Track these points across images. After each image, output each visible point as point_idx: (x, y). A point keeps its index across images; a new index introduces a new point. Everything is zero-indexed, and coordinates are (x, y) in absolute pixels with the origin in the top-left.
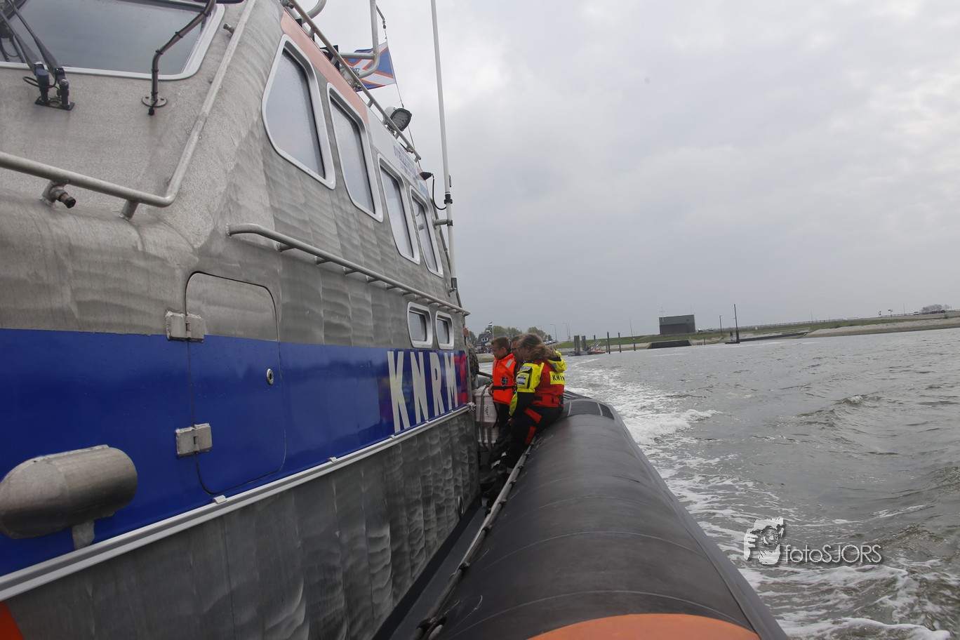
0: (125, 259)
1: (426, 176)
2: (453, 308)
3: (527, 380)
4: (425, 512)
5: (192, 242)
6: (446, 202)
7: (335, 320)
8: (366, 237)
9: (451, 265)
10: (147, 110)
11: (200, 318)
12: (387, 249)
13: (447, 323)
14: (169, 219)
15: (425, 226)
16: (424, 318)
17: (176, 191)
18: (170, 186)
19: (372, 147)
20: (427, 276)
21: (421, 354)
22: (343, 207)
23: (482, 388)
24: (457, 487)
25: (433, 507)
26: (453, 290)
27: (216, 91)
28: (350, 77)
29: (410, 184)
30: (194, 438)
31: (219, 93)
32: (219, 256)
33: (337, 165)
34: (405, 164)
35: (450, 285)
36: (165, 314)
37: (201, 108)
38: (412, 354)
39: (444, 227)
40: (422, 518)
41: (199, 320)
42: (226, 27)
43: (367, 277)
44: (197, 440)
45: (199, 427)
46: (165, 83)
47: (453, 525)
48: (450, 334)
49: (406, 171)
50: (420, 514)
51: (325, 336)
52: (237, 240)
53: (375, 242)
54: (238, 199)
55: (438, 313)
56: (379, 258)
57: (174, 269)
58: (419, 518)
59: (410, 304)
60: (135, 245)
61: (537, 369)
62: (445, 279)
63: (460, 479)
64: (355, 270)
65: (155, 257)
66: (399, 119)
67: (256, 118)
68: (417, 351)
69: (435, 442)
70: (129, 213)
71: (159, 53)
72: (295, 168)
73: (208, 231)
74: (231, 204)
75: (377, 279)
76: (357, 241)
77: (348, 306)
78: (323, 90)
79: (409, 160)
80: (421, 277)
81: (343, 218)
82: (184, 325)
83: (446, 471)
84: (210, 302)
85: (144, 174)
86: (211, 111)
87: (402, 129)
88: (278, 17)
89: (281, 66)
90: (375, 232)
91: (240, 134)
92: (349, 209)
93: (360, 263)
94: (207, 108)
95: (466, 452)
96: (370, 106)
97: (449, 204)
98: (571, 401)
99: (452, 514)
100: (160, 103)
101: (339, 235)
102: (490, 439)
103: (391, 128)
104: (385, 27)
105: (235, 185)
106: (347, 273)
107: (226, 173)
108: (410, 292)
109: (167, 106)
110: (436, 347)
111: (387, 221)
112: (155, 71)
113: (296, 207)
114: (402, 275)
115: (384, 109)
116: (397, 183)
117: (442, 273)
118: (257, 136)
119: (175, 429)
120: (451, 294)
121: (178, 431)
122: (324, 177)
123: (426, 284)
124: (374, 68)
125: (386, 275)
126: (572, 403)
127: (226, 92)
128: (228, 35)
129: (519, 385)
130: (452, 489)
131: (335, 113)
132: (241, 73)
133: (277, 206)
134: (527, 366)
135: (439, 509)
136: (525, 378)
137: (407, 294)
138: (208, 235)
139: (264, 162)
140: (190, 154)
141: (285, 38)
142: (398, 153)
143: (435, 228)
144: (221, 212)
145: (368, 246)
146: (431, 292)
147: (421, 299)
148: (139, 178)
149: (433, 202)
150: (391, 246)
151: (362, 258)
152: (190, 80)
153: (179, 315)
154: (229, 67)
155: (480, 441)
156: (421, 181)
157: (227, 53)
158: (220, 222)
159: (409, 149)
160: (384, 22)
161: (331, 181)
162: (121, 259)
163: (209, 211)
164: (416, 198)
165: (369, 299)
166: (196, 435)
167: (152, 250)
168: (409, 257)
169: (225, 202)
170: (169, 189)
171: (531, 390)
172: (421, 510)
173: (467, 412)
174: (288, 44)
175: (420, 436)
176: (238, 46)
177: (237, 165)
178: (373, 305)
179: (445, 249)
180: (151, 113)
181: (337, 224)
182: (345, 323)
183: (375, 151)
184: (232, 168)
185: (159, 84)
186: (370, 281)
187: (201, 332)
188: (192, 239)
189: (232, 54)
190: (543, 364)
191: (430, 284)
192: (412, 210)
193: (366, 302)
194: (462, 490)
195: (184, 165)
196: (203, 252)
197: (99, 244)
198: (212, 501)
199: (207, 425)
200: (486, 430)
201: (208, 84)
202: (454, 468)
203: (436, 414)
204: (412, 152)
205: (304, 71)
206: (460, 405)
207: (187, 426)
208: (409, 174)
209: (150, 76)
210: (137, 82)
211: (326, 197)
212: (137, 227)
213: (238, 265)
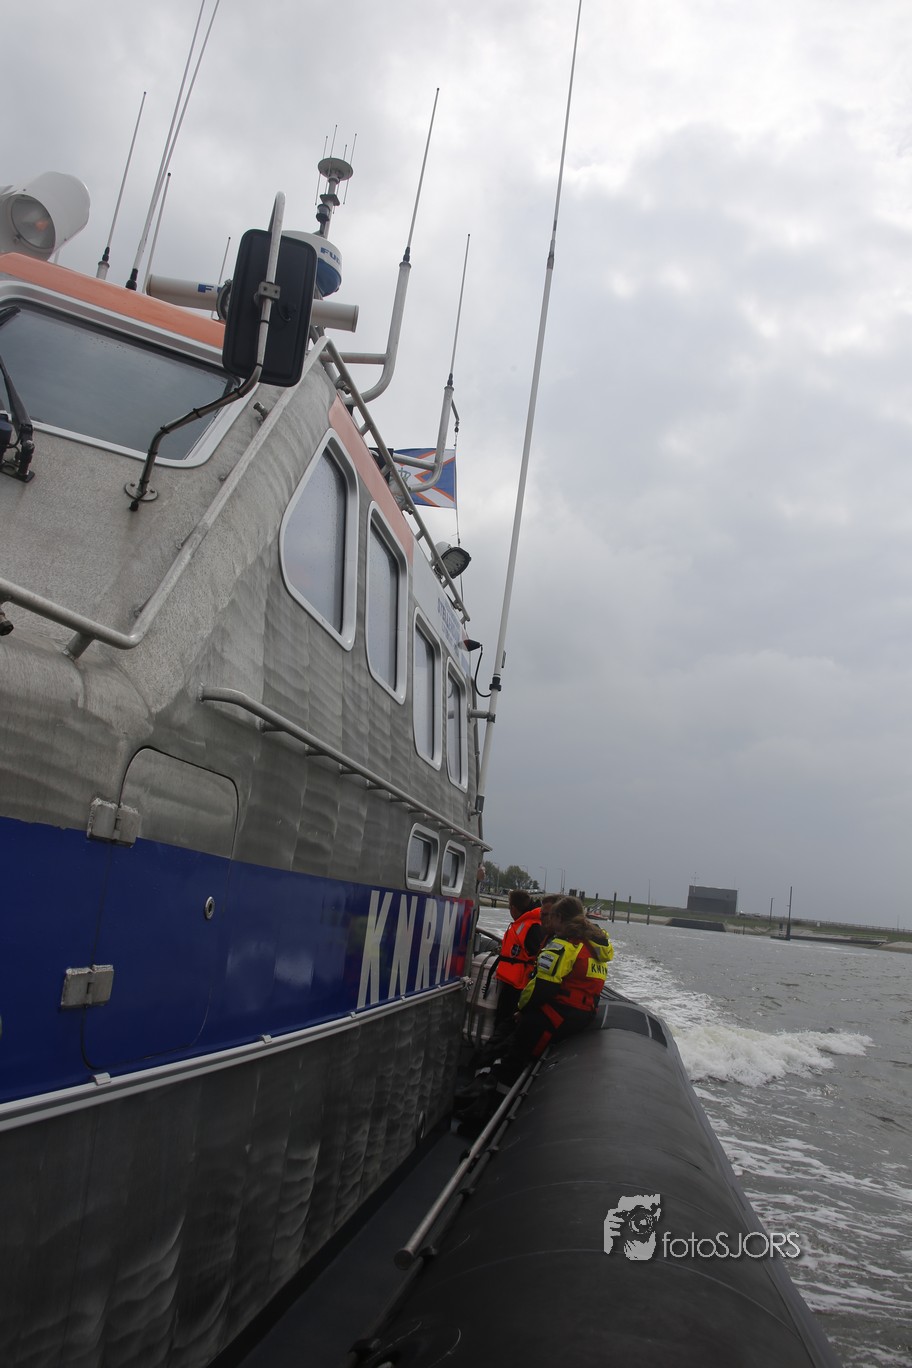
0: (58, 716)
1: (472, 645)
2: (470, 839)
3: (553, 964)
4: (371, 1130)
5: (150, 703)
6: (492, 687)
7: (313, 838)
8: (377, 723)
9: (481, 778)
10: (129, 502)
11: (136, 812)
12: (401, 744)
13: (458, 859)
14: (126, 664)
15: (456, 715)
16: (430, 847)
17: (145, 629)
18: (140, 620)
19: (411, 596)
20: (446, 789)
21: (415, 899)
22: (357, 678)
23: (485, 955)
24: (422, 1098)
25: (384, 1124)
26: (477, 813)
27: (228, 495)
28: (398, 489)
29: (449, 655)
30: (89, 984)
31: (232, 497)
32: (182, 729)
33: (361, 618)
34: (449, 626)
35: (474, 805)
36: (92, 801)
37: (202, 516)
38: (404, 898)
39: (482, 723)
40: (365, 1138)
41: (134, 815)
42: (257, 407)
43: (368, 781)
44: (91, 989)
45: (99, 969)
46: (161, 469)
47: (405, 1153)
48: (459, 875)
49: (448, 635)
50: (365, 1132)
51: (295, 858)
52: (209, 709)
53: (387, 732)
54: (223, 650)
55: (450, 843)
56: (388, 756)
57: (117, 739)
58: (361, 1138)
59: (416, 826)
60: (74, 698)
61: (572, 951)
62: (468, 796)
63: (429, 1086)
64: (354, 771)
65: (97, 719)
66: (453, 562)
67: (270, 539)
68: (410, 894)
69: (408, 1028)
70: (76, 652)
71: (165, 431)
72: (306, 615)
73: (175, 690)
74: (213, 656)
75: (380, 786)
76: (364, 729)
77: (335, 820)
78: (363, 510)
79: (455, 620)
80: (437, 788)
81: (354, 693)
82: (113, 820)
83: (412, 1072)
84: (157, 792)
85: (105, 594)
86: (215, 523)
87: (453, 576)
88: (327, 404)
89: (318, 469)
90: (390, 718)
91: (245, 558)
92: (364, 681)
93: (362, 760)
94: (210, 518)
95: (445, 1048)
96: (418, 538)
97: (495, 691)
98: (608, 1003)
99: (408, 1136)
100: (148, 497)
101: (343, 717)
102: (480, 1031)
103: (439, 572)
104: (457, 430)
105: (224, 630)
106: (342, 772)
107: (216, 611)
108: (420, 810)
109: (157, 502)
110: (436, 893)
111: (409, 702)
112: (152, 453)
113: (297, 672)
114: (413, 784)
115: (435, 543)
116: (433, 650)
117: (466, 787)
118: (267, 565)
119: (66, 968)
120: (472, 817)
121: (69, 971)
122: (340, 632)
123: (443, 800)
124: (431, 482)
125: (394, 782)
126: (610, 1006)
127: (239, 496)
128: (257, 418)
129: (540, 969)
130: (415, 1099)
131: (373, 544)
132: (264, 474)
133: (271, 666)
134: (558, 943)
135: (392, 1128)
136: (551, 961)
137: (416, 813)
138: (174, 695)
139: (268, 603)
140: (175, 578)
141: (331, 433)
142: (441, 608)
143: (469, 721)
144: (198, 667)
145: (378, 736)
146: (447, 812)
147: (432, 822)
148: (98, 598)
149: (474, 683)
150: (407, 740)
151: (366, 754)
152: (195, 472)
153: (110, 805)
154: (251, 465)
155: (465, 1030)
156: (464, 652)
157: (253, 445)
158: (193, 679)
159: (457, 604)
160: (457, 423)
161: (348, 639)
162: (52, 715)
163: (182, 662)
164: (452, 675)
165: (364, 813)
166: (92, 980)
167: (95, 709)
168: (427, 759)
169: (205, 652)
170: (137, 625)
171: (556, 980)
172: (367, 1128)
173: (458, 990)
174: (332, 442)
175: (389, 1019)
176: (269, 436)
177: (233, 603)
178: (367, 822)
179: (477, 752)
180: (134, 508)
181: (343, 701)
182: (327, 846)
183: (414, 603)
184: (225, 606)
185: (154, 470)
186: (370, 788)
187: (134, 833)
188: (151, 699)
189: (259, 447)
190: (581, 945)
191: (447, 800)
192: (445, 692)
193: (359, 816)
194: (428, 1103)
195: (164, 593)
196: (162, 720)
197: (28, 691)
198: (91, 1079)
199: (109, 968)
200: (477, 1018)
201: (218, 481)
202: (424, 1070)
203: (417, 988)
204: (460, 610)
205: (344, 481)
206: (453, 978)
207: (82, 966)
208: (450, 640)
209: (144, 456)
210: (124, 460)
211: (337, 660)
212: (83, 673)
213: (204, 744)
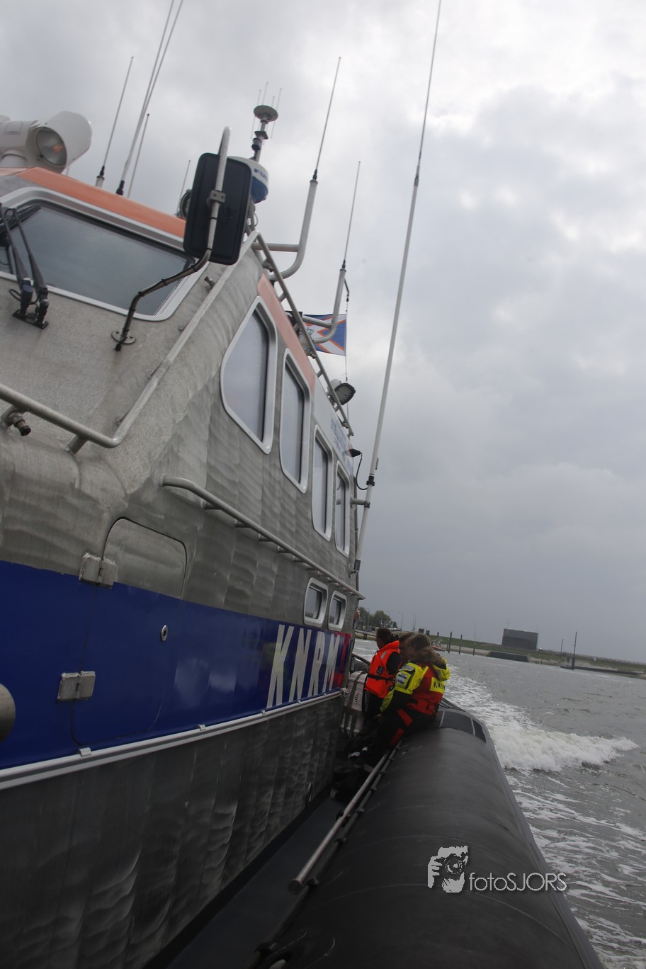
0: (61, 494)
1: (355, 453)
2: (350, 591)
3: (407, 680)
4: (274, 795)
5: (126, 487)
6: (368, 483)
7: (239, 586)
8: (286, 506)
9: (359, 547)
10: (114, 345)
11: (114, 564)
12: (303, 521)
13: (341, 604)
14: (110, 459)
15: (342, 502)
16: (321, 595)
17: (124, 434)
18: (120, 428)
19: (312, 417)
20: (334, 554)
21: (309, 632)
22: (272, 473)
23: (358, 673)
24: (311, 773)
25: (283, 790)
26: (355, 572)
27: (185, 341)
28: (305, 341)
29: (338, 459)
30: (78, 685)
31: (187, 343)
32: (148, 506)
33: (277, 431)
34: (339, 439)
35: (353, 566)
36: (83, 555)
37: (166, 355)
38: (302, 630)
39: (360, 508)
40: (270, 800)
41: (113, 566)
42: (207, 279)
43: (278, 547)
44: (79, 687)
45: (85, 674)
46: (138, 322)
47: (297, 811)
48: (341, 615)
49: (338, 446)
50: (269, 795)
51: (226, 600)
52: (168, 492)
53: (293, 512)
54: (178, 451)
55: (335, 593)
56: (294, 530)
57: (102, 512)
58: (267, 799)
59: (312, 580)
60: (73, 482)
61: (420, 672)
62: (349, 560)
63: (316, 765)
64: (269, 539)
65: (88, 497)
66: (343, 393)
67: (214, 373)
68: (306, 628)
69: (302, 723)
70: (75, 448)
71: (141, 294)
72: (238, 428)
73: (144, 478)
74: (171, 455)
75: (287, 551)
76: (277, 510)
77: (255, 574)
78: (280, 355)
79: (343, 435)
80: (327, 553)
81: (270, 484)
82: (98, 569)
83: (304, 754)
84: (129, 550)
85: (96, 409)
86: (175, 361)
87: (343, 403)
88: (256, 278)
89: (248, 325)
90: (295, 502)
91: (196, 386)
92: (278, 476)
93: (274, 532)
94: (172, 357)
95: (328, 738)
96: (319, 375)
97: (370, 486)
98: (444, 710)
99: (300, 800)
100: (128, 341)
101: (263, 501)
102: (353, 727)
103: (333, 400)
104: (348, 300)
105: (179, 437)
106: (261, 540)
107: (174, 423)
108: (315, 568)
109: (134, 345)
110: (325, 628)
111: (309, 492)
112: (132, 310)
113: (230, 468)
114: (311, 550)
115: (330, 379)
116: (327, 456)
117: (348, 553)
118: (211, 391)
119: (62, 673)
120: (351, 575)
121: (64, 675)
122: (262, 440)
123: (331, 561)
124: (329, 336)
125: (297, 548)
126: (446, 713)
127: (193, 342)
128: (206, 287)
129: (397, 683)
130: (306, 774)
131: (286, 379)
132: (210, 327)
133: (213, 463)
134: (410, 666)
135: (289, 793)
137: (312, 571)
138: (143, 482)
139: (211, 419)
140: (146, 399)
141: (259, 300)
142: (334, 425)
143: (351, 507)
144: (160, 462)
145: (286, 515)
146: (334, 571)
147: (323, 577)
148: (91, 412)
149: (355, 480)
150: (307, 519)
151: (278, 527)
152: (161, 324)
153: (96, 558)
154: (202, 320)
155: (342, 726)
156: (349, 458)
157: (203, 306)
158: (157, 471)
159: (345, 423)
160: (348, 296)
161: (267, 446)
162: (56, 493)
163: (149, 458)
164: (340, 474)
165: (275, 569)
166: (80, 682)
167: (87, 490)
168: (321, 532)
169: (166, 452)
170: (118, 431)
171: (408, 692)
172: (271, 792)
173: (338, 697)
174: (259, 306)
175: (290, 716)
176: (215, 300)
177: (186, 417)
178: (277, 576)
179: (356, 529)
180: (118, 348)
181: (263, 490)
182: (248, 592)
183: (314, 422)
184: (181, 419)
185: (133, 322)
186: (280, 552)
187: (112, 578)
188: (127, 483)
189: (207, 308)
190: (427, 668)
191: (334, 562)
192: (335, 485)
193: (272, 572)
194: (315, 776)
195: (138, 409)
196: (134, 499)
197: (40, 476)
198: (77, 752)
199: (92, 674)
200: (351, 717)
201: (178, 331)
202: (313, 752)
203: (310, 695)
204: (347, 428)
205: (267, 333)
206: (335, 688)
207: (73, 671)
208: (339, 449)
209: (126, 312)
210: (111, 315)
211: (259, 460)
212: (79, 464)
213: (163, 517)
